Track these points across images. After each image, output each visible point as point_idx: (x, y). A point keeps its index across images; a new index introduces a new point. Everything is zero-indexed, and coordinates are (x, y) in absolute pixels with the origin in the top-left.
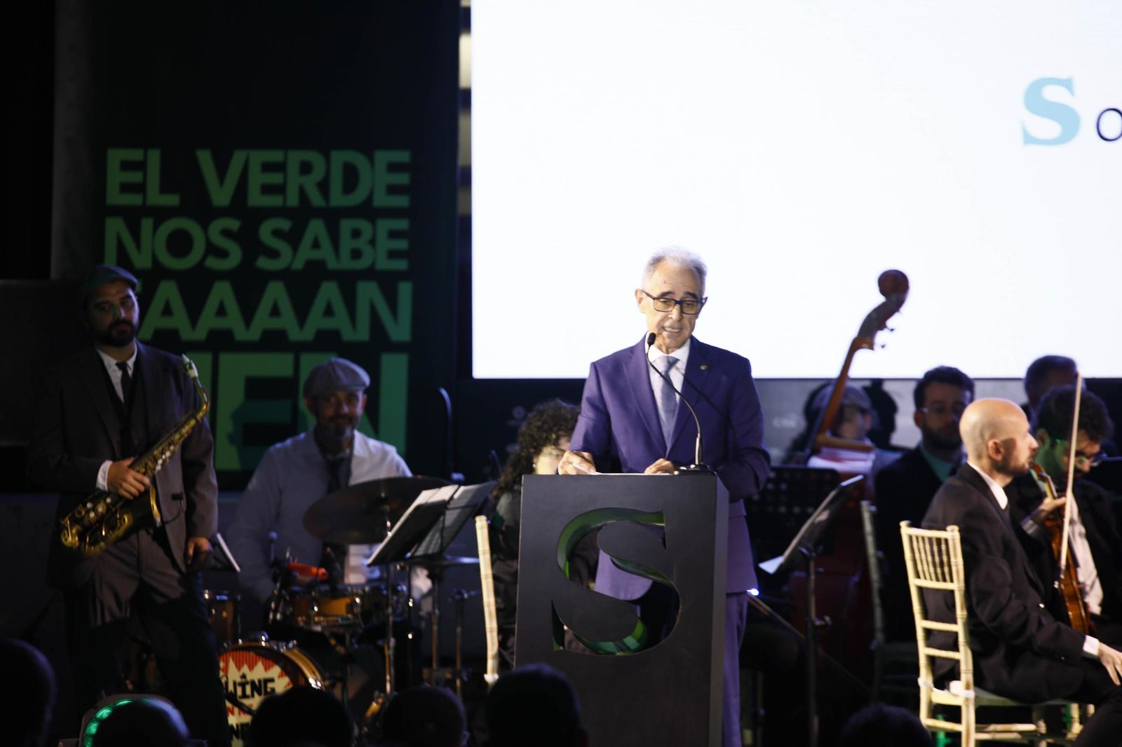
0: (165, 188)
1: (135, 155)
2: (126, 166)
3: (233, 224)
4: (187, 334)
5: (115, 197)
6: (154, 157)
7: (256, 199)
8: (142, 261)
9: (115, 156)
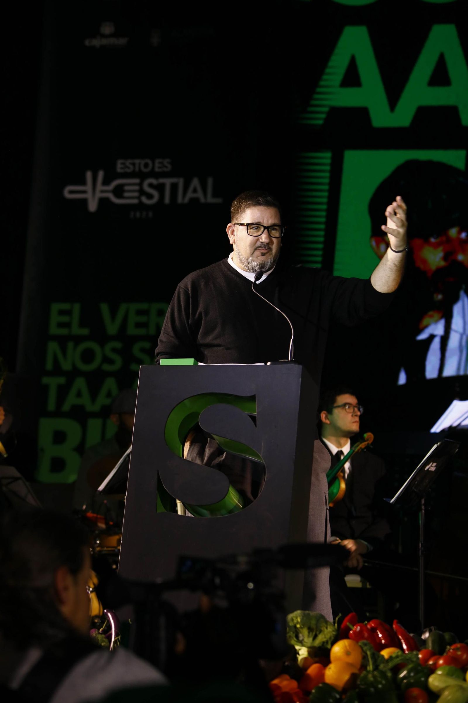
0: (82, 324)
1: (65, 306)
2: (61, 313)
3: (118, 345)
4: (90, 407)
5: (54, 330)
6: (77, 308)
7: (132, 330)
8: (66, 366)
9: (55, 307)
